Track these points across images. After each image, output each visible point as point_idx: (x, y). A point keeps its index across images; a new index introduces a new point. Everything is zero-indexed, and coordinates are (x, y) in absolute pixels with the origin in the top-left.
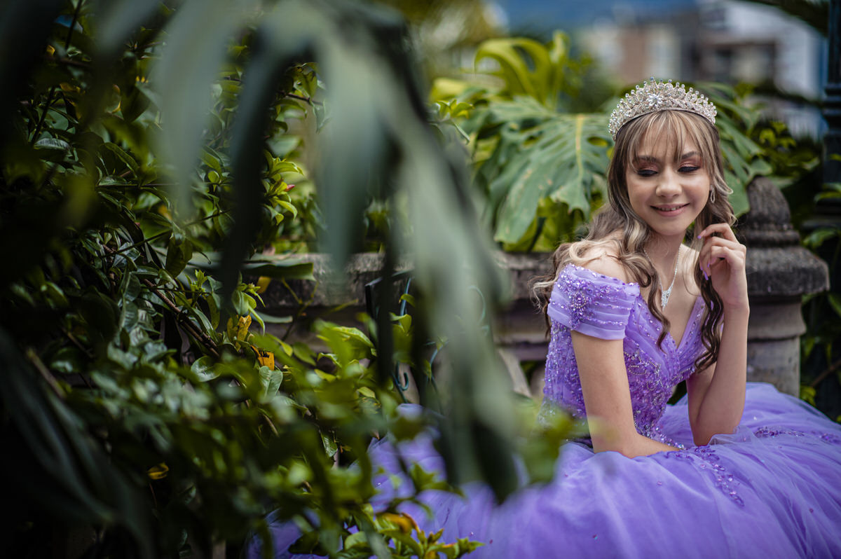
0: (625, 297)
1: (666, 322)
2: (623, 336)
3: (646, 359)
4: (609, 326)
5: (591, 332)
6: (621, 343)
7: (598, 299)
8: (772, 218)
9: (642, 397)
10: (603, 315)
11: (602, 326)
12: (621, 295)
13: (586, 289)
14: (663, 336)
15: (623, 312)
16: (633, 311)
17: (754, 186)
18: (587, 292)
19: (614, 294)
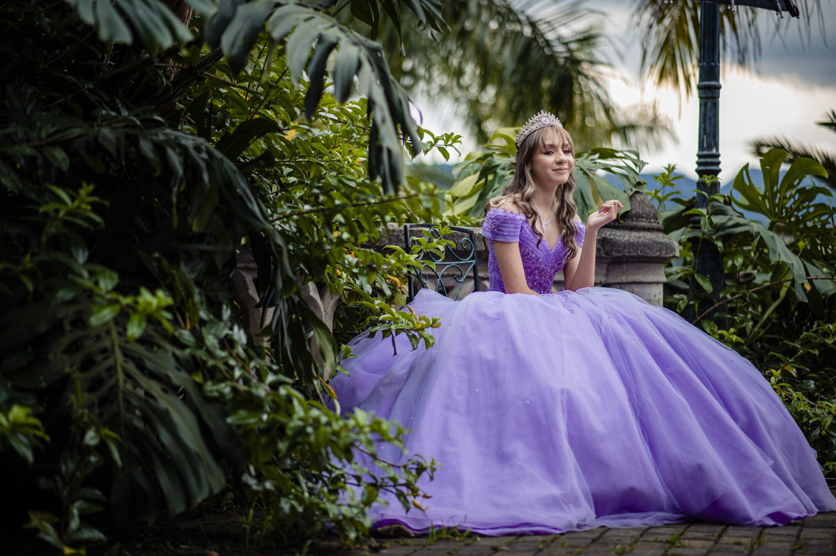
0: (516, 220)
1: (541, 235)
2: (519, 240)
3: (533, 253)
4: (509, 235)
5: (500, 239)
6: (518, 244)
7: (503, 222)
8: (644, 215)
9: (535, 275)
10: (506, 231)
11: (505, 236)
12: (513, 220)
13: (497, 218)
14: (539, 241)
15: (516, 228)
16: (522, 228)
17: (635, 198)
18: (498, 219)
19: (511, 219)
